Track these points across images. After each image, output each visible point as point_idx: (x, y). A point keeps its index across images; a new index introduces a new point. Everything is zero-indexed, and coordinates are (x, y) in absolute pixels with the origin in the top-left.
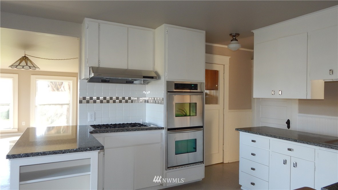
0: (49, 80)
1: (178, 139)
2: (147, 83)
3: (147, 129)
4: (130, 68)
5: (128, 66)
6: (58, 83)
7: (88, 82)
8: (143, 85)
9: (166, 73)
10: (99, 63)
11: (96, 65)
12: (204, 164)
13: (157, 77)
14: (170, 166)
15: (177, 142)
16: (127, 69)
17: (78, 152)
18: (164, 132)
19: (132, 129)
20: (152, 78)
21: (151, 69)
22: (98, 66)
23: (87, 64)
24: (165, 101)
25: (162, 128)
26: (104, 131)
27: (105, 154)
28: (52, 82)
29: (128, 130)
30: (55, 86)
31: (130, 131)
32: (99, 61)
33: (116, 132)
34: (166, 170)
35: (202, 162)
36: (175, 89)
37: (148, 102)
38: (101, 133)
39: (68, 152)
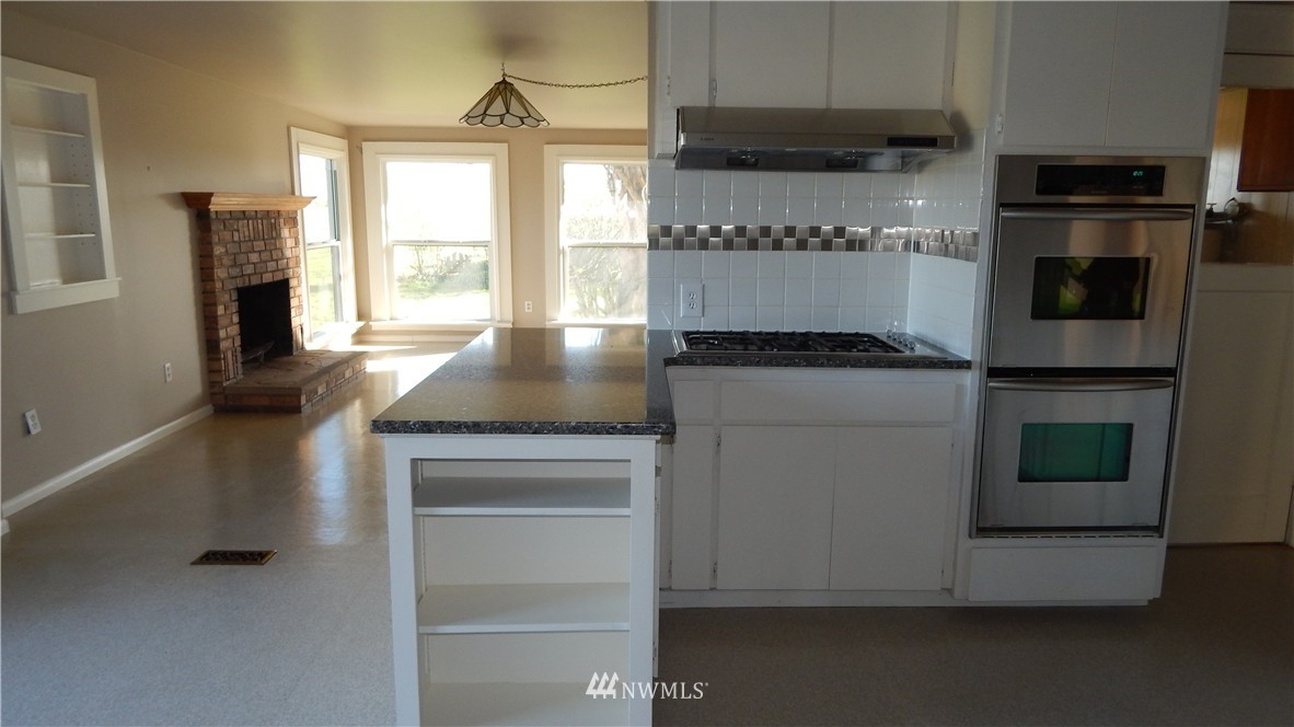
0: (608, 162)
1: (1038, 417)
2: (922, 166)
3: (892, 364)
4: (836, 104)
5: (828, 95)
6: (639, 170)
7: (677, 168)
8: (902, 176)
9: (999, 119)
10: (713, 88)
11: (702, 101)
12: (1161, 536)
13: (953, 138)
14: (988, 525)
15: (1028, 429)
16: (824, 106)
17: (582, 433)
18: (970, 380)
19: (829, 360)
20: (931, 142)
21: (934, 103)
22: (706, 104)
23: (669, 98)
24: (984, 249)
25: (964, 365)
26: (719, 358)
27: (722, 445)
28: (620, 167)
29: (811, 363)
30: (631, 180)
31: (822, 365)
32: (712, 81)
33: (766, 365)
34: (970, 536)
35: (1158, 530)
36: (1039, 192)
37: (917, 248)
38: (708, 364)
39: (549, 432)
